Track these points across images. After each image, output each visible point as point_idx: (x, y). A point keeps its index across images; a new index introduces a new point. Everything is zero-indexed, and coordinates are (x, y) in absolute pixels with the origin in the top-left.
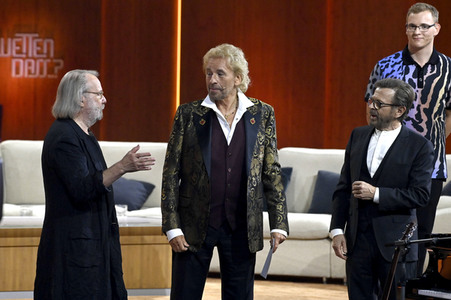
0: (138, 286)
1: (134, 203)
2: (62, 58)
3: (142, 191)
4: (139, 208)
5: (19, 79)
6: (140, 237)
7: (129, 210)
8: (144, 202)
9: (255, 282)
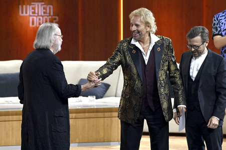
0: (102, 141)
1: (99, 95)
2: (58, 16)
3: (104, 88)
4: (102, 98)
5: (34, 28)
6: (102, 113)
7: (96, 98)
8: (105, 94)
9: (169, 137)
